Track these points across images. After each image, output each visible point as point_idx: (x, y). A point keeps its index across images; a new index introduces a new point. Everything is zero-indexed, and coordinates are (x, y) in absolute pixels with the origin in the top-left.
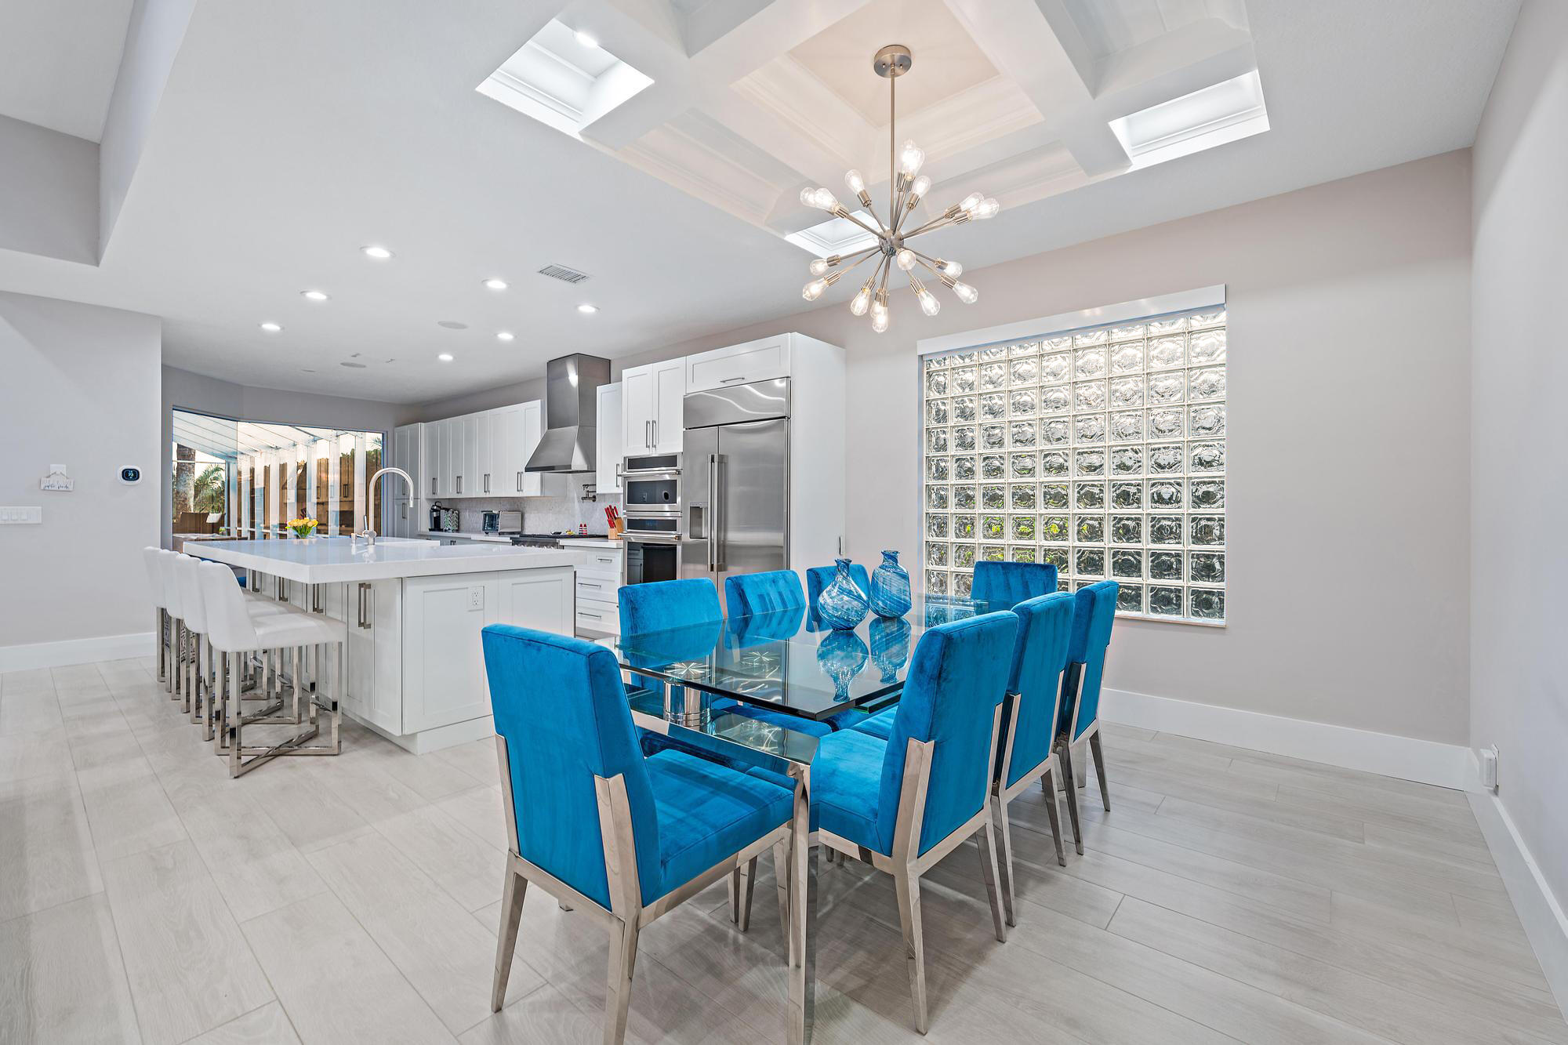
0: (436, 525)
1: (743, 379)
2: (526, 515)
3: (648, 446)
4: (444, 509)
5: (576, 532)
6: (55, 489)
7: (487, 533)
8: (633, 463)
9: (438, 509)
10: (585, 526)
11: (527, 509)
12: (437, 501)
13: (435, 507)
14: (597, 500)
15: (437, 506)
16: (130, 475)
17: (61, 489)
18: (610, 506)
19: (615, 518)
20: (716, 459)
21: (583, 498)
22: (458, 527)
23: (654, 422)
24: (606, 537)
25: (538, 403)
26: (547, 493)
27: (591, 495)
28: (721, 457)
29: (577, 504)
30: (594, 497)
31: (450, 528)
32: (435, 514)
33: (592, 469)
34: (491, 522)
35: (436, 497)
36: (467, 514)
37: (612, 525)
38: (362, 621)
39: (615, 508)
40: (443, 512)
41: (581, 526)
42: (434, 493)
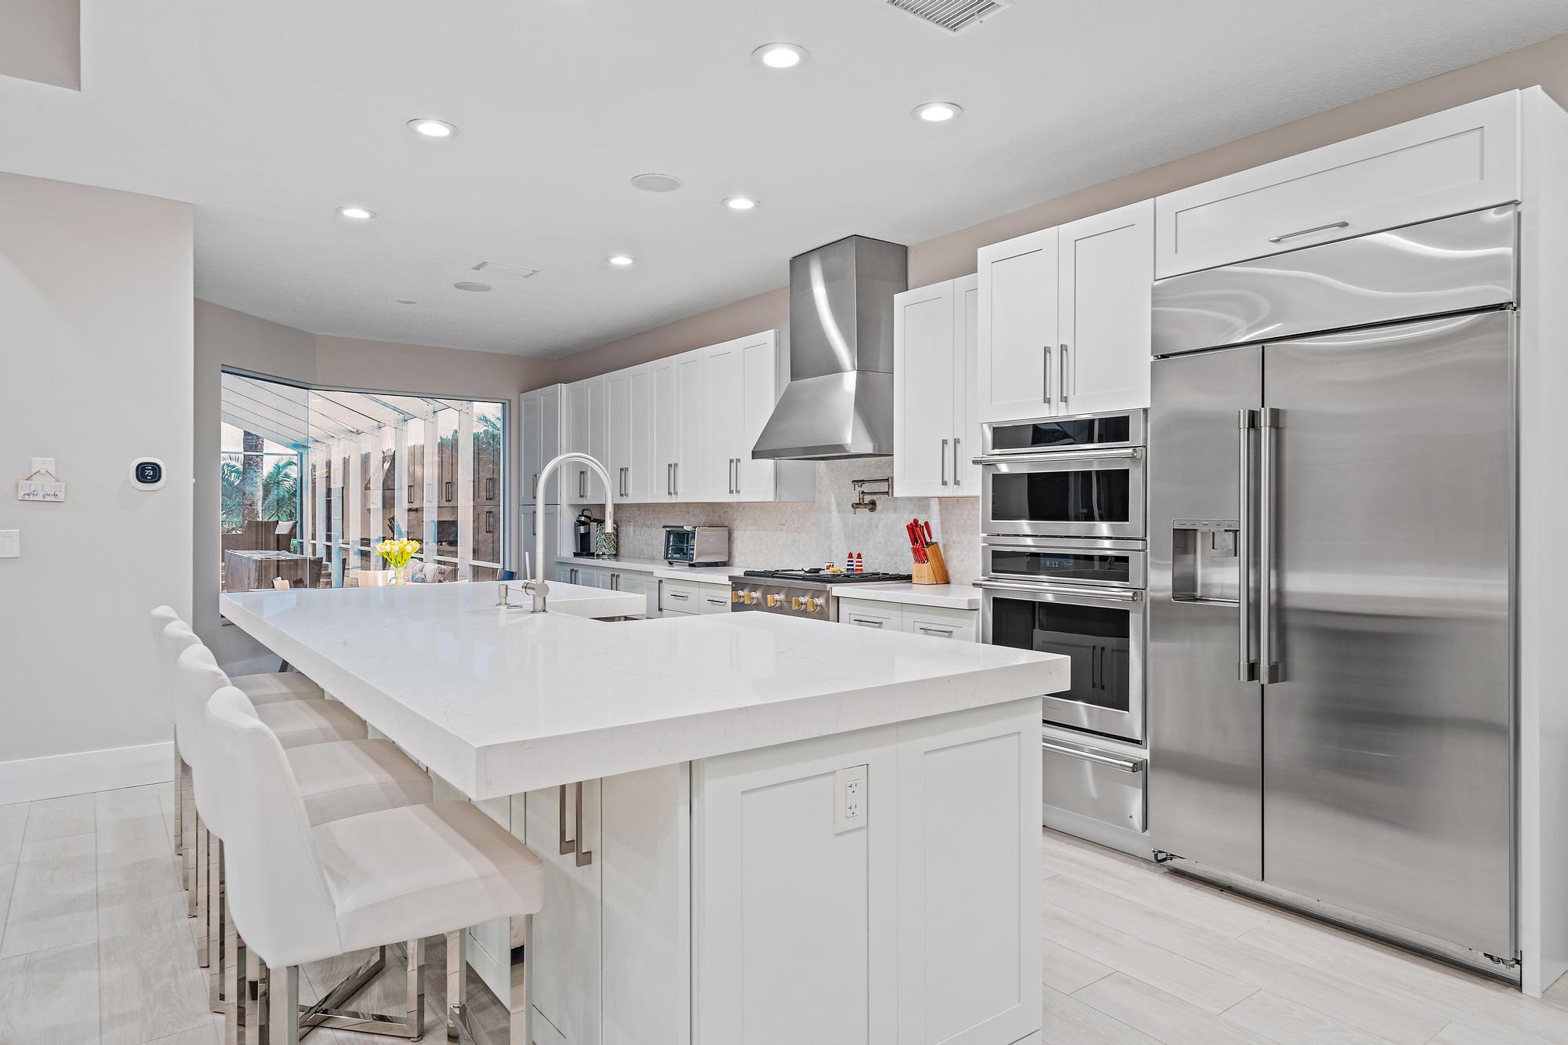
0: (584, 548)
1: (1344, 225)
2: (736, 534)
3: (1047, 401)
4: (595, 520)
5: (841, 567)
6: (36, 498)
7: (671, 563)
8: (1004, 437)
9: (588, 521)
10: (859, 556)
11: (737, 522)
12: (584, 509)
13: (583, 519)
14: (879, 507)
15: (585, 516)
16: (148, 473)
17: (48, 498)
18: (916, 521)
19: (927, 543)
20: (1265, 420)
21: (856, 506)
22: (617, 549)
23: (1063, 348)
24: (908, 578)
25: (770, 335)
26: (786, 496)
27: (867, 499)
28: (1276, 414)
29: (835, 517)
30: (873, 503)
31: (606, 551)
32: (582, 529)
33: (884, 451)
34: (679, 545)
35: (585, 502)
36: (632, 528)
37: (920, 556)
38: (570, 836)
39: (926, 524)
40: (593, 525)
41: (851, 555)
42: (581, 496)
